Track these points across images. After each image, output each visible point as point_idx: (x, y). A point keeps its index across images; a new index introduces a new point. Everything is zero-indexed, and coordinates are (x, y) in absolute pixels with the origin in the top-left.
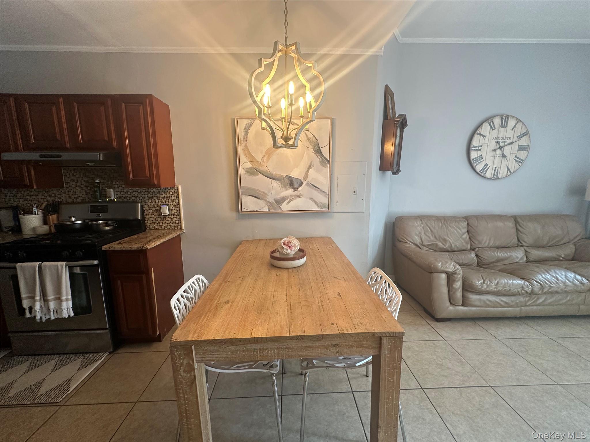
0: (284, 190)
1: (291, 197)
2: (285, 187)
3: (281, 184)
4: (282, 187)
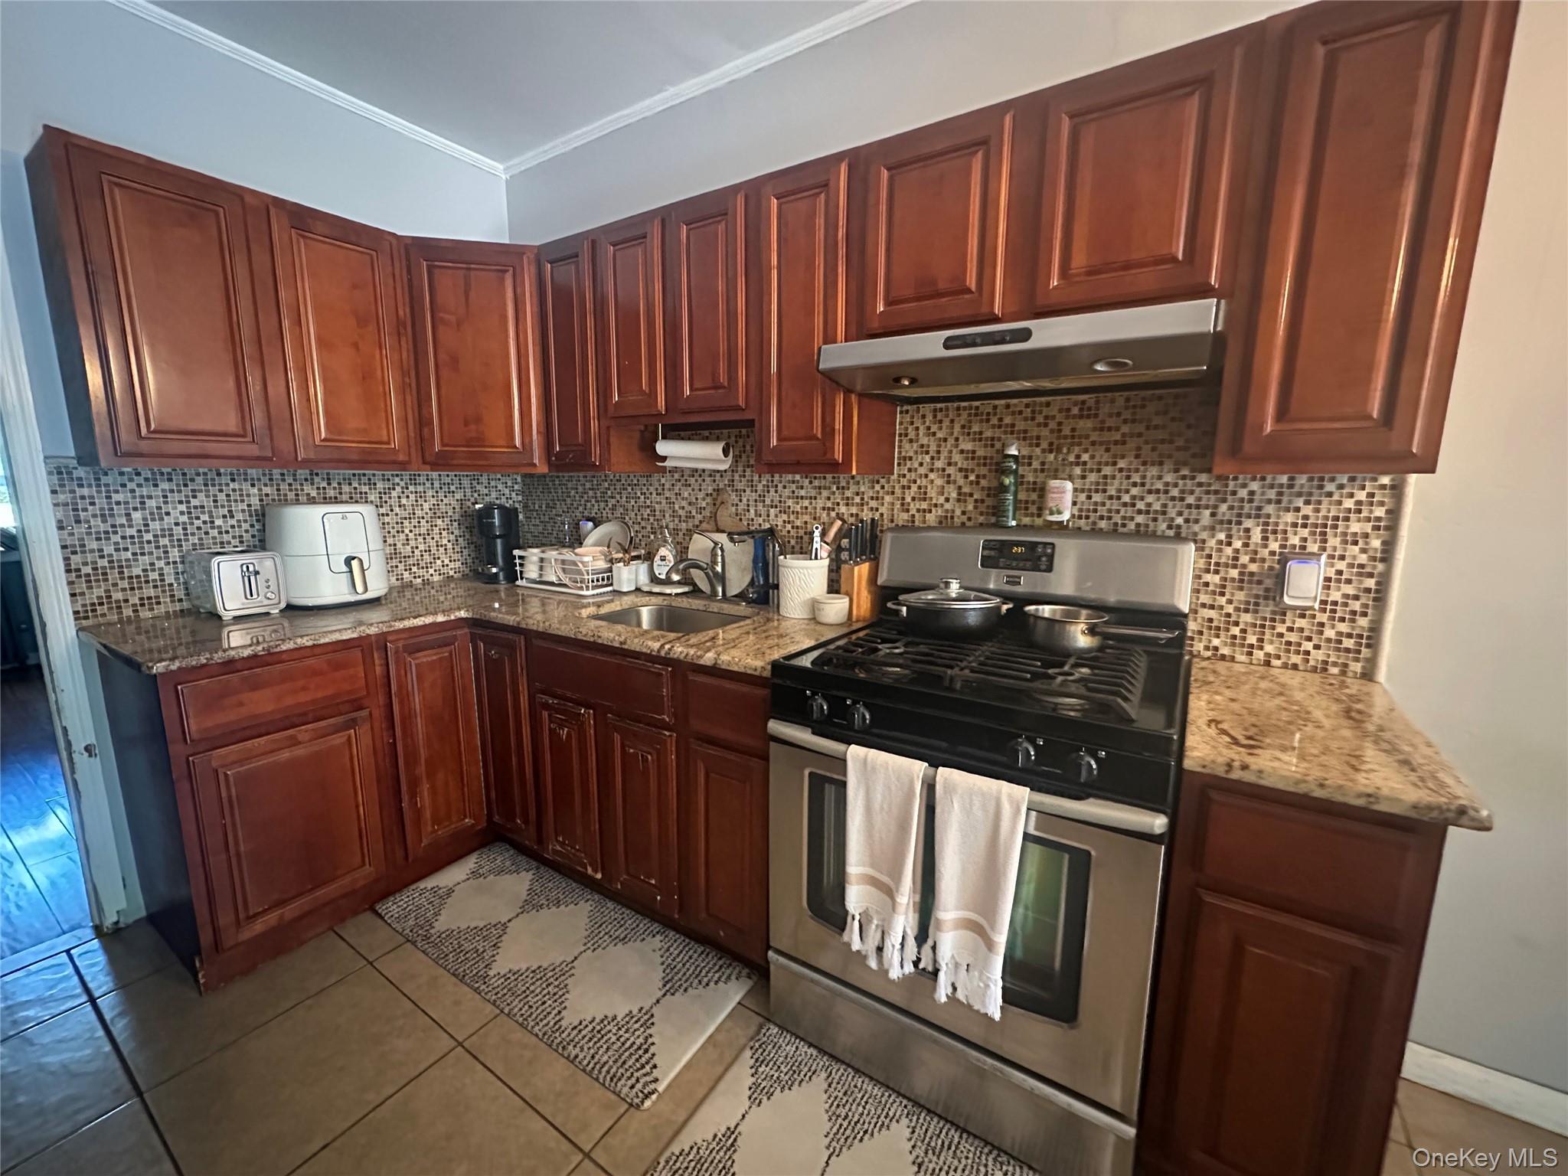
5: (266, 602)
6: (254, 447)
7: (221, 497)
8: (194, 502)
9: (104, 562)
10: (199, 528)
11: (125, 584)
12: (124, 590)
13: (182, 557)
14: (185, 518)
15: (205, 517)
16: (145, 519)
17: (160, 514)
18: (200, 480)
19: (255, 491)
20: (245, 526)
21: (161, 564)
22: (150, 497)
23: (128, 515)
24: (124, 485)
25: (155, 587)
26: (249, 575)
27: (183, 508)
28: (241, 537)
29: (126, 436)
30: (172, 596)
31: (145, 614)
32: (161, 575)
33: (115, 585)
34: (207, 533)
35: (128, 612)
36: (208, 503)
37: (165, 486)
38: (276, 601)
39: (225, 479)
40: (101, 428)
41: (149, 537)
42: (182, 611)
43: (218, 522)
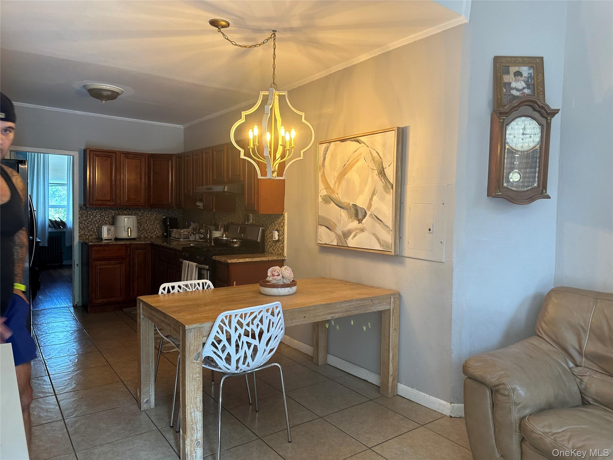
0: (350, 222)
1: (356, 230)
2: (351, 218)
3: (348, 214)
4: (348, 218)
5: (111, 237)
6: (113, 203)
7: (107, 213)
8: (102, 214)
9: (85, 226)
10: (102, 220)
11: (87, 231)
12: (87, 232)
13: (98, 226)
14: (99, 218)
15: (103, 218)
16: (93, 217)
17: (95, 217)
18: (103, 209)
19: (114, 212)
20: (111, 220)
21: (94, 227)
22: (94, 213)
23: (90, 216)
24: (90, 210)
25: (93, 232)
26: (109, 230)
27: (100, 215)
28: (110, 222)
29: (91, 201)
30: (95, 234)
31: (90, 238)
32: (94, 230)
33: (86, 231)
34: (103, 221)
35: (87, 237)
36: (104, 214)
37: (97, 211)
38: (113, 237)
39: (108, 209)
40: (88, 199)
41: (93, 221)
42: (97, 238)
43: (106, 219)
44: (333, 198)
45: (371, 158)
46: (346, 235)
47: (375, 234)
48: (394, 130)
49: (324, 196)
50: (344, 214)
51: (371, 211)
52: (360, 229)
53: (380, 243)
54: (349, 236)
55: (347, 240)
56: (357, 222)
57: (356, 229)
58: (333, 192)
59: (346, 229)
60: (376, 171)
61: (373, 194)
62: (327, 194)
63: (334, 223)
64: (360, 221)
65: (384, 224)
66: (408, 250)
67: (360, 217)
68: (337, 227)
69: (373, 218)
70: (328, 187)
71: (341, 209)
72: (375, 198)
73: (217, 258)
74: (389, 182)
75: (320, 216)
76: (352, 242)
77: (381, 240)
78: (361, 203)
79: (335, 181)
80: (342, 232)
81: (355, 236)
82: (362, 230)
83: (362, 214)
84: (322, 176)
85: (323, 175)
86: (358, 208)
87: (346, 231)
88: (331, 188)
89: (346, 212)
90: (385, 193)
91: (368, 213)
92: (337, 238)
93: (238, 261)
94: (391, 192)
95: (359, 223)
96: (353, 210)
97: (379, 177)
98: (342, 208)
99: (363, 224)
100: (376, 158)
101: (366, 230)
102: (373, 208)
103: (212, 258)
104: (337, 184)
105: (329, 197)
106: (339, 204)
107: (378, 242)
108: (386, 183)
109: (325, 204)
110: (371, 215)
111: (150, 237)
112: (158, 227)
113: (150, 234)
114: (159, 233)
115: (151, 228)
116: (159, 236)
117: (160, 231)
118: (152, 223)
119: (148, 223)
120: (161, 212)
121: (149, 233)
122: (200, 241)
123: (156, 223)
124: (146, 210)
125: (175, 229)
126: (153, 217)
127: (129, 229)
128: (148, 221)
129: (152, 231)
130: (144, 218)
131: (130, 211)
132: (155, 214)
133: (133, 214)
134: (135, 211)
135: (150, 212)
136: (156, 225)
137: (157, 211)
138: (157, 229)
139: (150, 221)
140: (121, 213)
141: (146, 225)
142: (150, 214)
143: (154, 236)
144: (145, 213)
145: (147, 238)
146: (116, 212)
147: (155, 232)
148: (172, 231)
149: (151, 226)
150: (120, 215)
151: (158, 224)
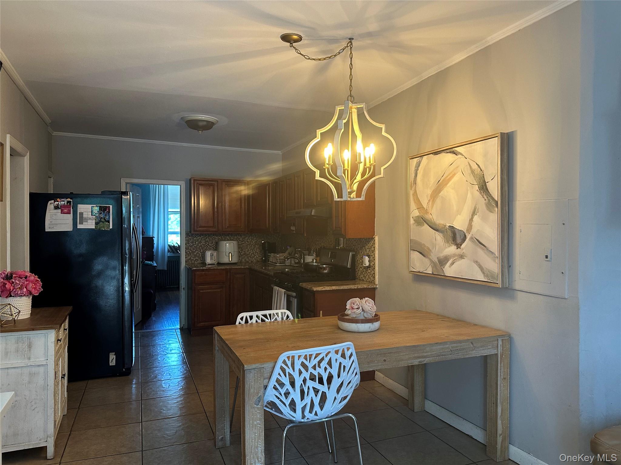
0: (447, 246)
1: (454, 257)
2: (448, 242)
3: (444, 237)
4: (445, 242)
5: (214, 261)
6: (215, 229)
7: (211, 239)
8: (206, 240)
9: (191, 252)
10: (206, 245)
11: (193, 256)
12: (193, 257)
13: (203, 251)
14: (204, 243)
15: (208, 243)
16: (198, 243)
17: (200, 242)
18: (208, 235)
19: (217, 238)
20: (214, 245)
21: (199, 253)
22: (199, 239)
23: (196, 242)
24: (196, 237)
25: (198, 257)
26: (212, 255)
27: (204, 241)
28: (213, 248)
29: (196, 228)
30: (200, 259)
31: (196, 262)
32: (199, 255)
33: (192, 256)
34: (208, 247)
35: (193, 262)
36: (209, 240)
37: (202, 237)
38: (216, 261)
39: (212, 235)
40: (192, 226)
41: (198, 247)
42: (202, 263)
43: (210, 244)
44: (426, 219)
45: (470, 171)
46: (443, 261)
47: (477, 262)
48: (497, 137)
49: (416, 217)
50: (439, 237)
51: (471, 233)
52: (459, 255)
53: (484, 273)
54: (446, 263)
55: (444, 268)
56: (455, 247)
57: (454, 255)
58: (426, 212)
59: (442, 255)
60: (477, 186)
61: (474, 213)
62: (419, 215)
63: (428, 248)
64: (458, 246)
65: (488, 249)
66: (519, 283)
67: (459, 241)
68: (432, 253)
69: (473, 242)
70: (420, 207)
71: (436, 232)
72: (476, 218)
73: (304, 285)
74: (493, 199)
75: (412, 239)
76: (449, 271)
77: (485, 269)
78: (460, 224)
79: (429, 200)
80: (438, 258)
81: (453, 263)
82: (462, 257)
83: (461, 237)
84: (413, 195)
85: (415, 193)
86: (456, 231)
87: (442, 258)
88: (424, 208)
89: (441, 235)
90: (488, 212)
91: (468, 237)
92: (432, 266)
93: (324, 289)
94: (495, 211)
95: (458, 248)
96: (450, 233)
97: (481, 193)
98: (437, 230)
99: (463, 250)
100: (476, 170)
101: (466, 257)
102: (474, 230)
103: (299, 285)
104: (430, 203)
105: (422, 219)
106: (434, 226)
107: (481, 271)
108: (489, 200)
109: (418, 227)
110: (472, 238)
111: (250, 261)
112: (258, 251)
113: (251, 259)
114: (259, 258)
115: (252, 252)
116: (259, 260)
117: (260, 255)
118: (252, 248)
119: (248, 248)
120: (261, 237)
121: (249, 258)
122: (295, 266)
123: (256, 248)
124: (247, 235)
125: (273, 254)
126: (254, 242)
127: (230, 254)
128: (248, 246)
129: (253, 255)
130: (245, 243)
131: (232, 236)
132: (255, 238)
133: (235, 239)
134: (236, 236)
135: (250, 237)
136: (256, 250)
137: (257, 236)
138: (257, 253)
139: (250, 246)
140: (224, 239)
141: (247, 249)
142: (250, 239)
143: (255, 261)
144: (246, 238)
145: (248, 262)
146: (219, 237)
147: (256, 257)
148: (270, 256)
149: (251, 250)
150: (223, 240)
151: (258, 249)
